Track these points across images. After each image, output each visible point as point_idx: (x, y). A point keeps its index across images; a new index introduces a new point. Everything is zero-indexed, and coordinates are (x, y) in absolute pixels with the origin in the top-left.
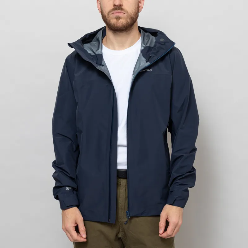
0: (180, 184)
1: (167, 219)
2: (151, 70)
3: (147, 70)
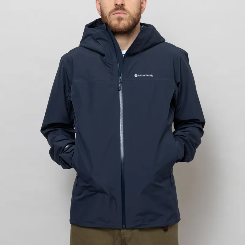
2: (151, 76)
3: (148, 75)
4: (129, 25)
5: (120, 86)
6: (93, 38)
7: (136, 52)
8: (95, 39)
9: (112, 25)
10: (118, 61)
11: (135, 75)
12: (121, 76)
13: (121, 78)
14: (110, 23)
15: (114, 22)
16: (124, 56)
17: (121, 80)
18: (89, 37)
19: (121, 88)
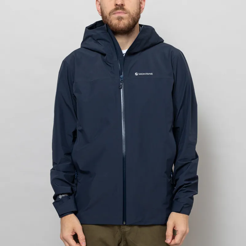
0: (186, 191)
1: (174, 227)
2: (151, 74)
3: (148, 74)
4: (129, 24)
5: (121, 84)
6: (94, 39)
7: (136, 51)
8: (95, 40)
9: (112, 24)
10: (119, 60)
11: (136, 73)
12: (122, 75)
13: (122, 76)
14: (110, 22)
15: (114, 21)
16: (124, 55)
17: (122, 78)
18: (90, 38)
19: (122, 86)
